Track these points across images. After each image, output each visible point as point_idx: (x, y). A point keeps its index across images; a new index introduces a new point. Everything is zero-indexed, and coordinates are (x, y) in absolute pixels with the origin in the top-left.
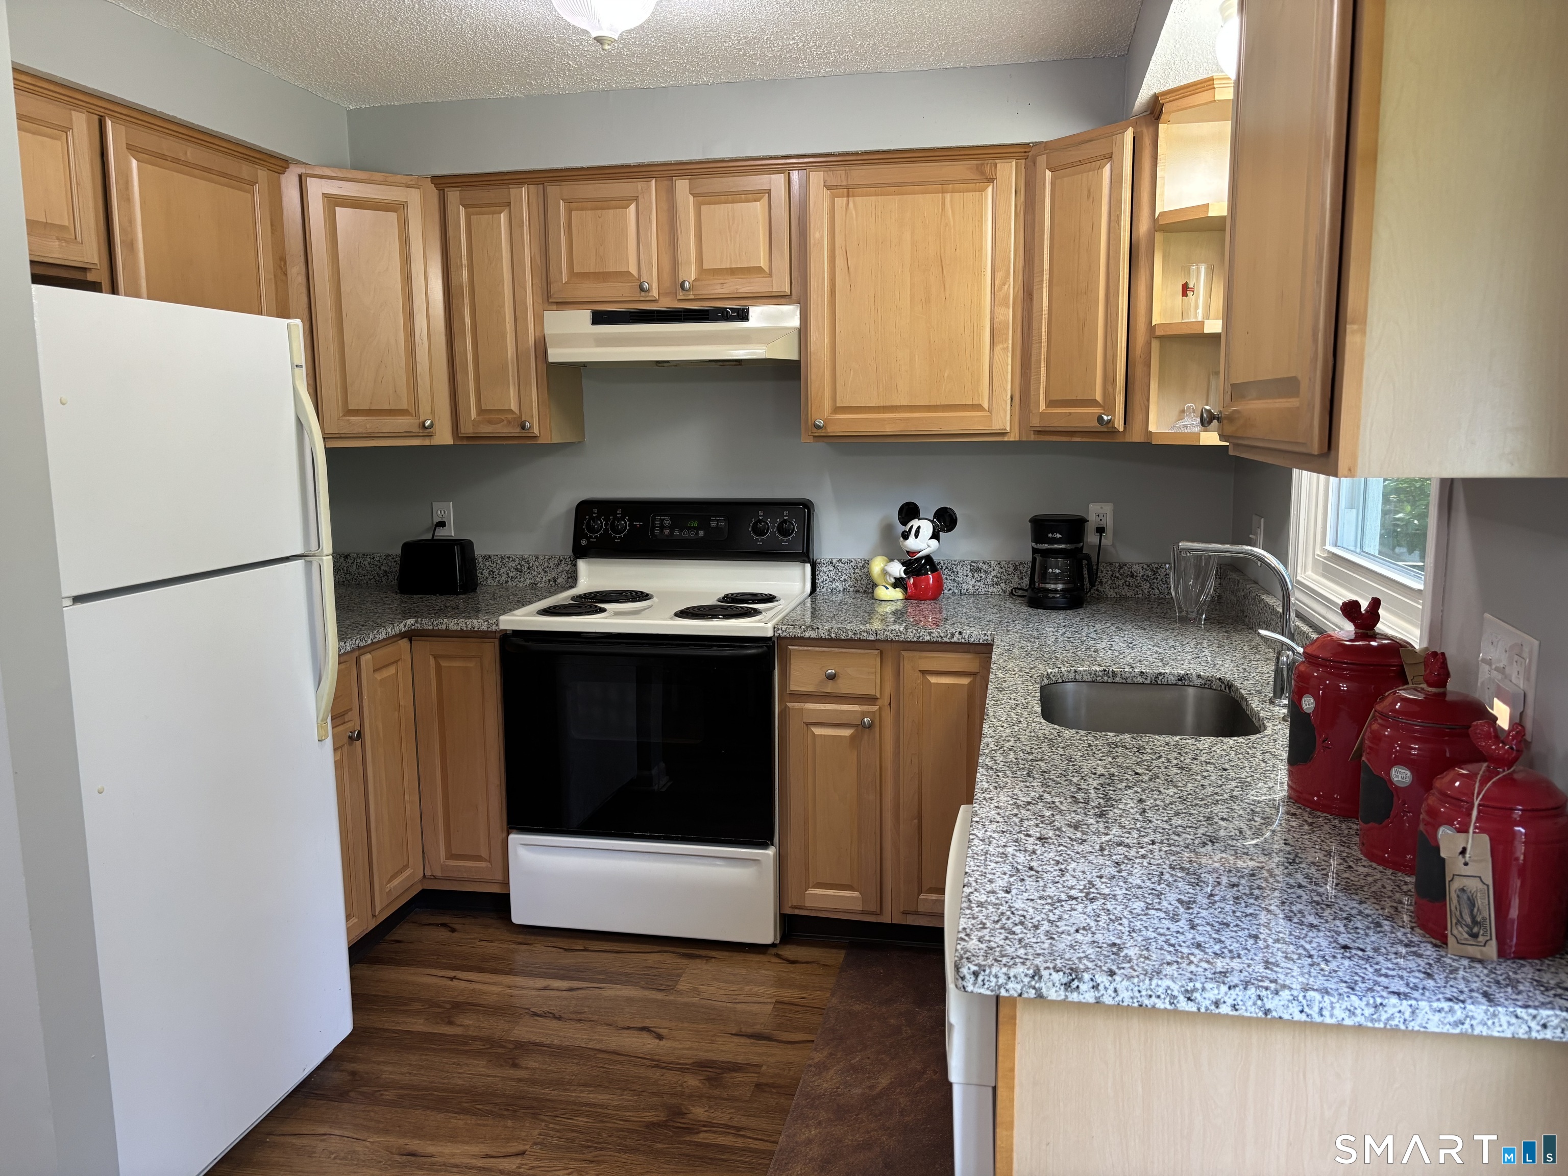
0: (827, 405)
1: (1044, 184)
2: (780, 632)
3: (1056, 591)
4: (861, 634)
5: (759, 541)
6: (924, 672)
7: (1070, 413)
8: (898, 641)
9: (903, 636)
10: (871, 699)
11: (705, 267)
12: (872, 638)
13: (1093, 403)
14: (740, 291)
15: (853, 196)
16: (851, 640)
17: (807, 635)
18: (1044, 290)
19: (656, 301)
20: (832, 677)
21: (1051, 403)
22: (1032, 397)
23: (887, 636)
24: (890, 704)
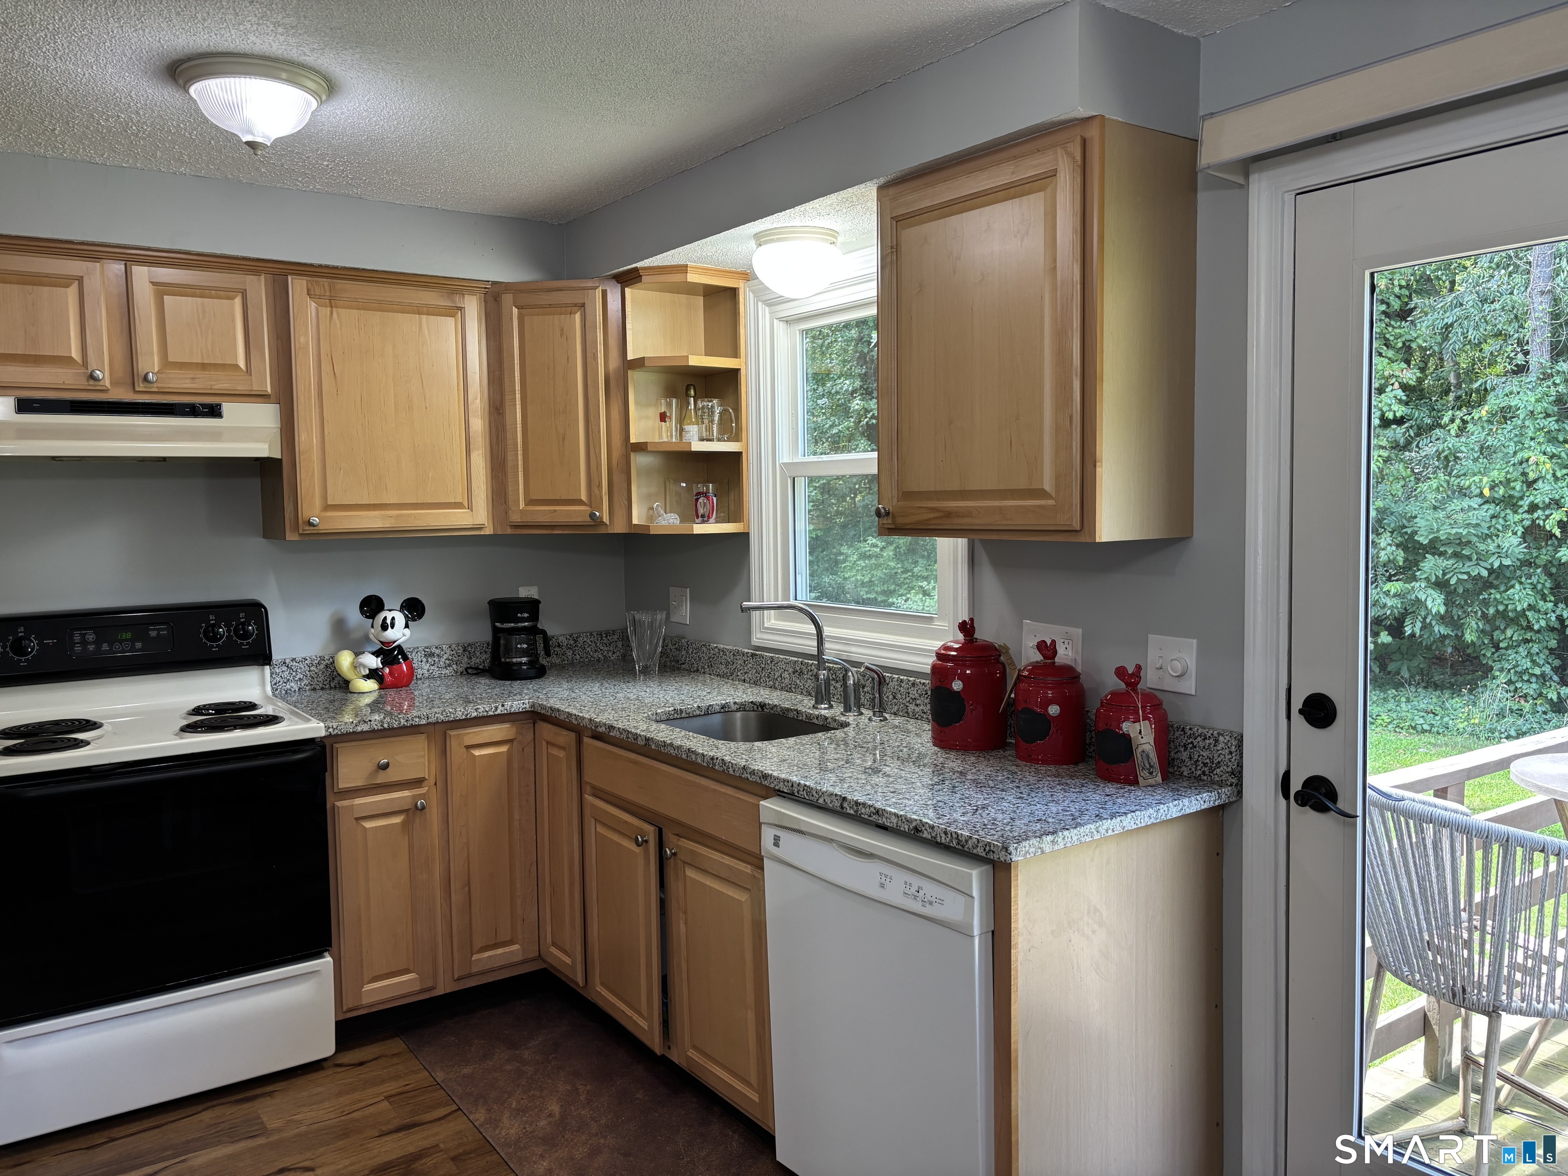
0: (318, 502)
1: (511, 318)
2: (331, 730)
3: (521, 663)
4: (413, 720)
5: (215, 647)
6: (468, 747)
7: (555, 511)
8: (449, 722)
9: (452, 716)
10: (418, 782)
11: (171, 359)
12: (424, 722)
13: (579, 502)
14: (216, 387)
15: (336, 307)
16: (404, 727)
17: (359, 729)
18: (518, 407)
19: (105, 391)
20: (385, 767)
21: (530, 502)
22: (510, 496)
23: (437, 718)
24: (436, 784)
